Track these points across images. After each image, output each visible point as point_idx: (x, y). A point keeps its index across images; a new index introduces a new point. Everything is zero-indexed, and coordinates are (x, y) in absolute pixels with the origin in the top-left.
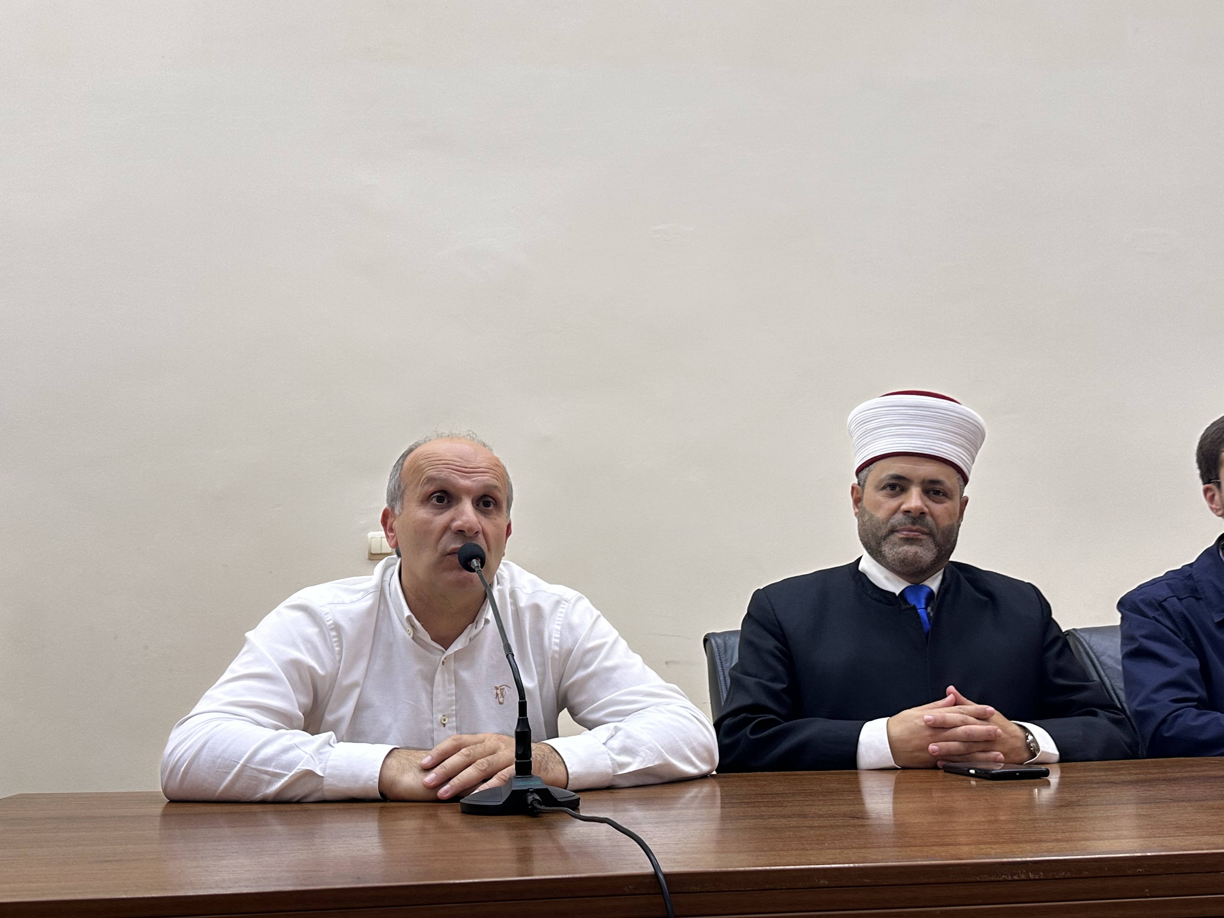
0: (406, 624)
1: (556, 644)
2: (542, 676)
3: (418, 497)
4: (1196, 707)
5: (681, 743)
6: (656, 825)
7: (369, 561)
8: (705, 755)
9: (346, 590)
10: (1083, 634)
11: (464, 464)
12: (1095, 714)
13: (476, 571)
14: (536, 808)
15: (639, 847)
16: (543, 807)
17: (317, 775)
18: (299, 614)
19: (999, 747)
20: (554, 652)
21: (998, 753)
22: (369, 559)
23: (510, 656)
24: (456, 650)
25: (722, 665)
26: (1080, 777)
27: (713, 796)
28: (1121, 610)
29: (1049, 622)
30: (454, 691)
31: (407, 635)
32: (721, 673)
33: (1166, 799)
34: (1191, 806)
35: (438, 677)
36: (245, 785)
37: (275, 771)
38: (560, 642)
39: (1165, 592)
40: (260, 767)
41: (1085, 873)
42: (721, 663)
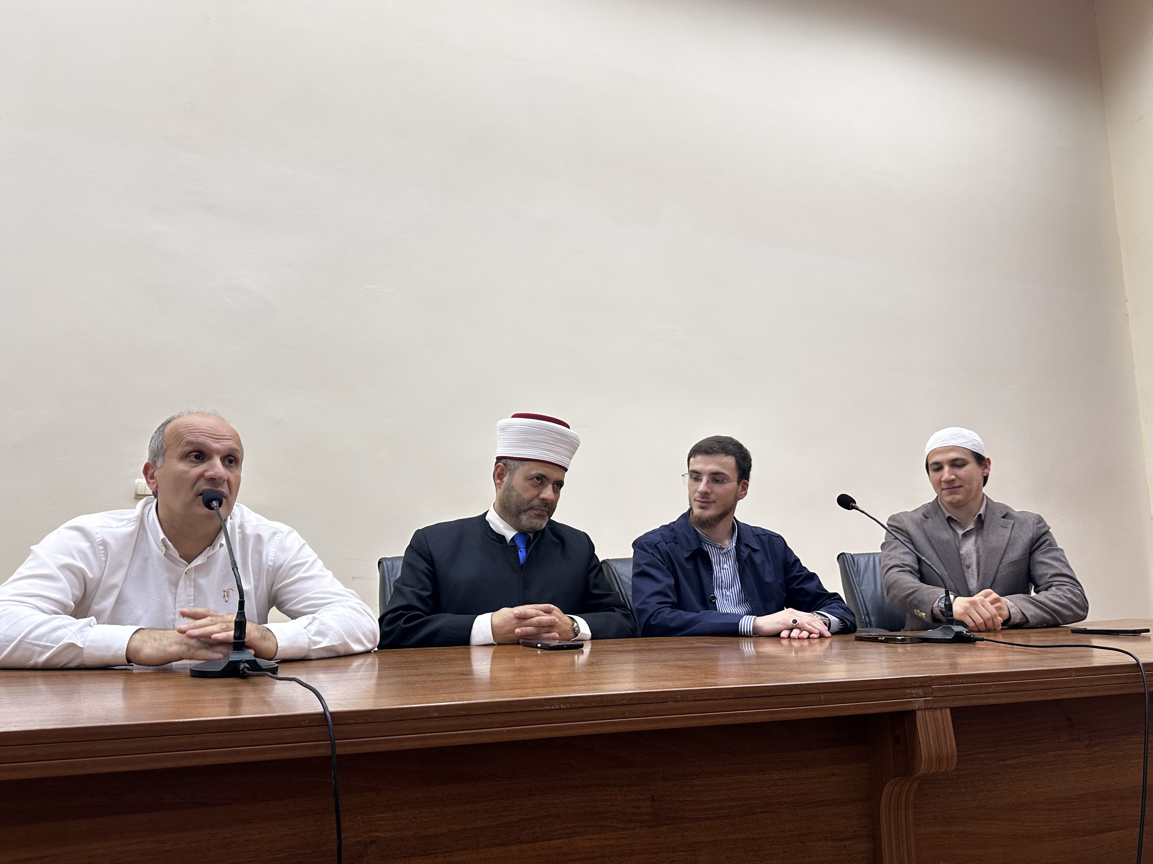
0: (161, 544)
1: (271, 561)
2: (257, 581)
3: (178, 455)
4: (671, 607)
5: (356, 629)
6: (330, 683)
7: (135, 500)
8: (372, 637)
9: (113, 518)
10: (612, 562)
11: (215, 433)
12: (614, 611)
13: (215, 509)
14: (245, 673)
15: (315, 696)
16: (251, 672)
17: (78, 646)
18: (75, 533)
19: (556, 630)
20: (269, 566)
21: (556, 633)
22: (135, 498)
23: (235, 569)
24: (197, 564)
25: (389, 579)
26: (601, 648)
27: (373, 664)
28: (634, 548)
29: (593, 556)
30: (193, 593)
31: (160, 552)
32: (388, 584)
33: (646, 660)
34: (659, 665)
35: (181, 583)
36: (20, 655)
37: (45, 644)
38: (274, 559)
39: (658, 538)
40: (33, 642)
41: (594, 704)
42: (389, 577)
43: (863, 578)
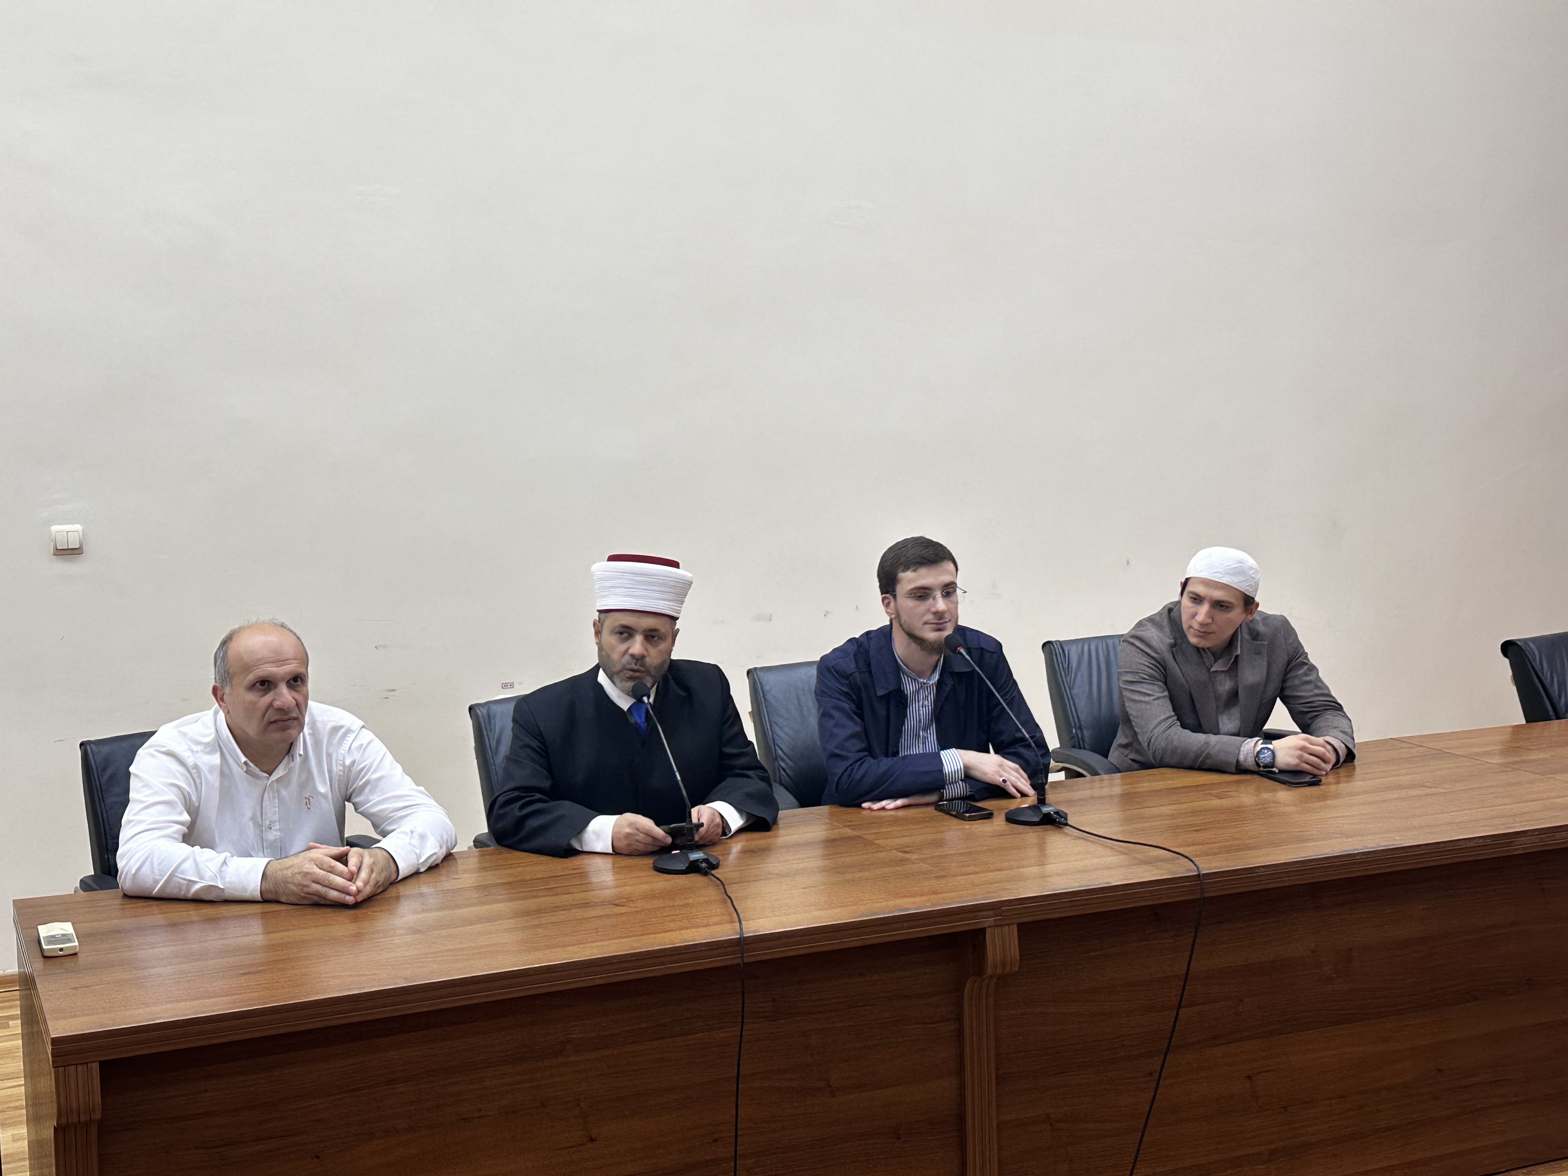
3: (245, 686)
24: (277, 775)
30: (277, 804)
35: (266, 796)
43: (1075, 676)
